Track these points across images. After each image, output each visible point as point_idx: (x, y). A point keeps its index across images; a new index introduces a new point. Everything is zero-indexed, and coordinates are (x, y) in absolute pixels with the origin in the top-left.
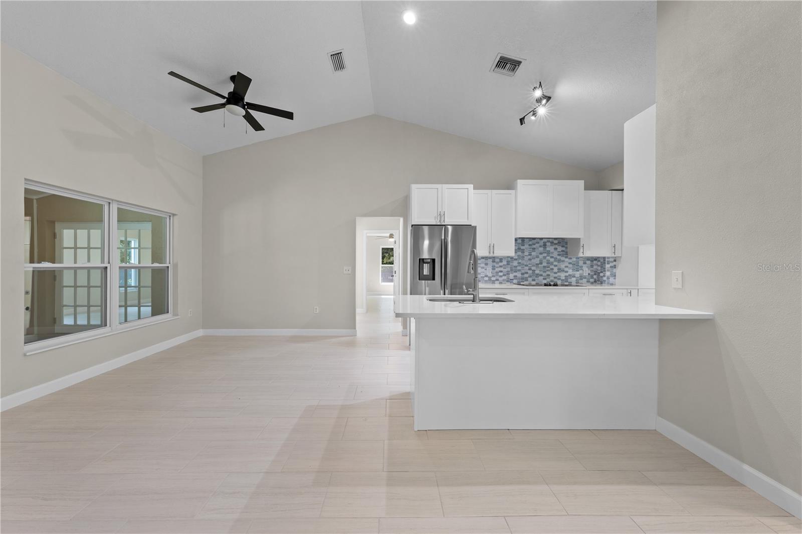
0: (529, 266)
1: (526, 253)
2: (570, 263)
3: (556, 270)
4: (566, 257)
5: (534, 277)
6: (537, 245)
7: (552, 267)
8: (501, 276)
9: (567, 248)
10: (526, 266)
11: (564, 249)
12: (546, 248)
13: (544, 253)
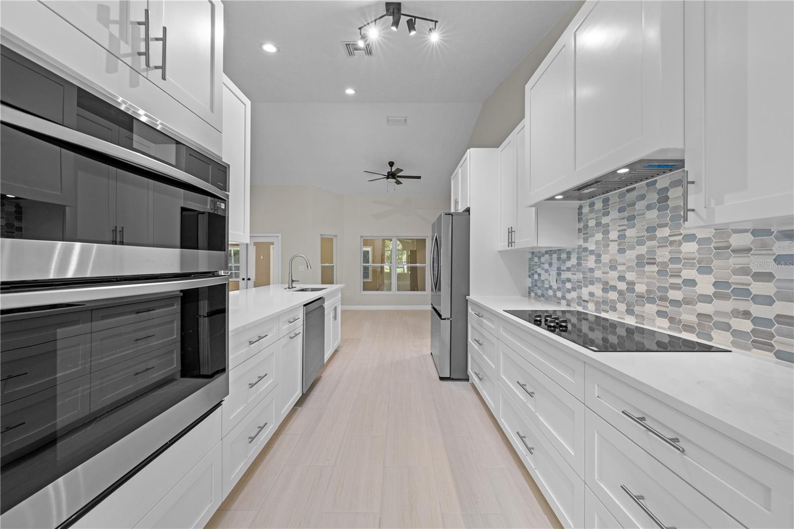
1: (613, 235)
6: (640, 205)
8: (569, 291)
10: (613, 268)
13: (660, 226)
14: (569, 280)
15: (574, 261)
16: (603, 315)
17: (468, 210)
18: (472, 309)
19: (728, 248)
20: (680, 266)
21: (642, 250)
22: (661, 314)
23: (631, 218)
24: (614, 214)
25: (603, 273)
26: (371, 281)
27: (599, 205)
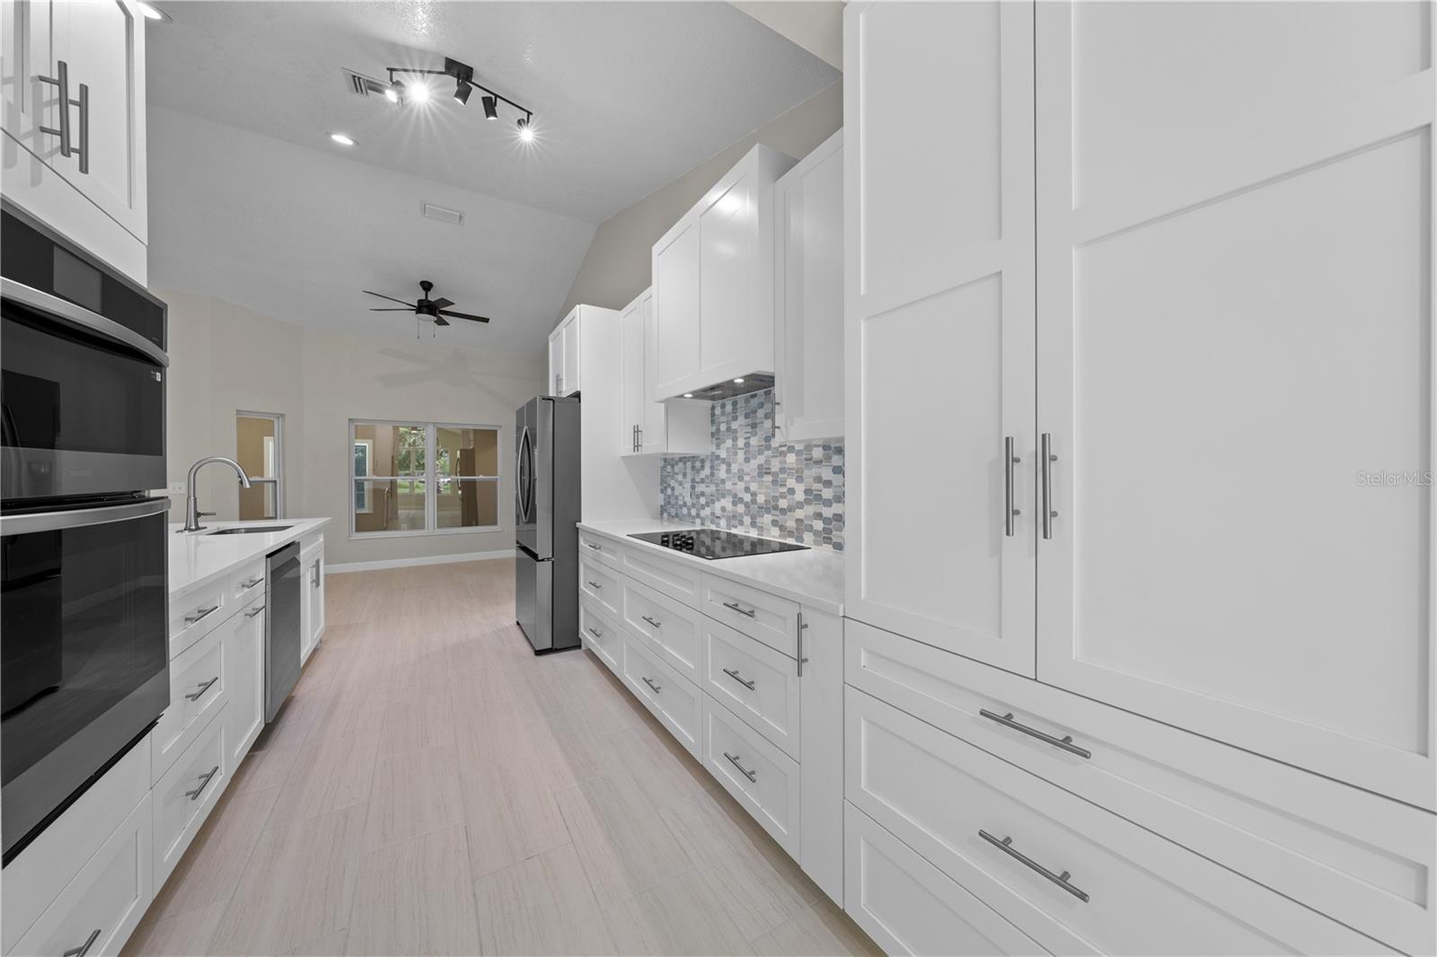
14: (703, 494)
15: (707, 471)
16: (734, 531)
17: (577, 395)
18: (585, 541)
19: (810, 459)
20: (785, 476)
21: (761, 459)
22: (775, 523)
23: (754, 426)
24: (741, 420)
25: (733, 484)
26: (371, 512)
27: (729, 408)
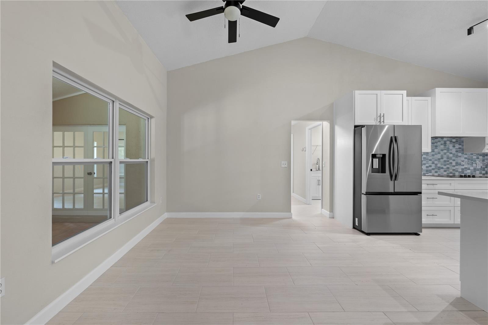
0: (432, 160)
2: (465, 158)
3: (454, 163)
4: (463, 153)
5: (436, 170)
6: (439, 143)
7: (451, 161)
9: (463, 145)
10: (430, 160)
11: (460, 146)
12: (446, 145)
13: (444, 150)
23: (436, 146)
25: (426, 162)
